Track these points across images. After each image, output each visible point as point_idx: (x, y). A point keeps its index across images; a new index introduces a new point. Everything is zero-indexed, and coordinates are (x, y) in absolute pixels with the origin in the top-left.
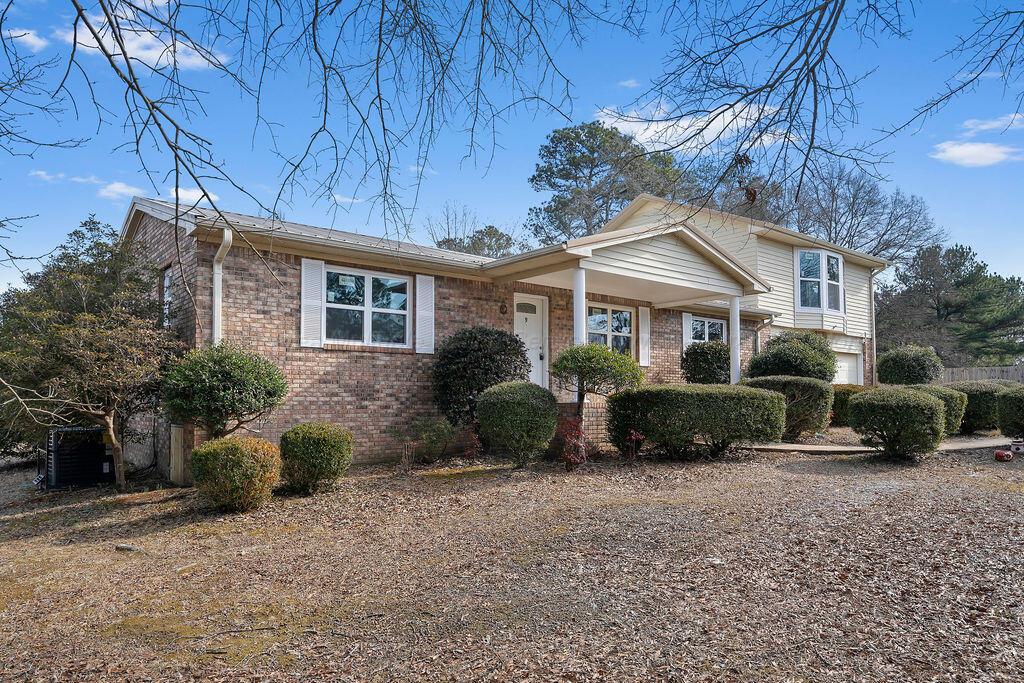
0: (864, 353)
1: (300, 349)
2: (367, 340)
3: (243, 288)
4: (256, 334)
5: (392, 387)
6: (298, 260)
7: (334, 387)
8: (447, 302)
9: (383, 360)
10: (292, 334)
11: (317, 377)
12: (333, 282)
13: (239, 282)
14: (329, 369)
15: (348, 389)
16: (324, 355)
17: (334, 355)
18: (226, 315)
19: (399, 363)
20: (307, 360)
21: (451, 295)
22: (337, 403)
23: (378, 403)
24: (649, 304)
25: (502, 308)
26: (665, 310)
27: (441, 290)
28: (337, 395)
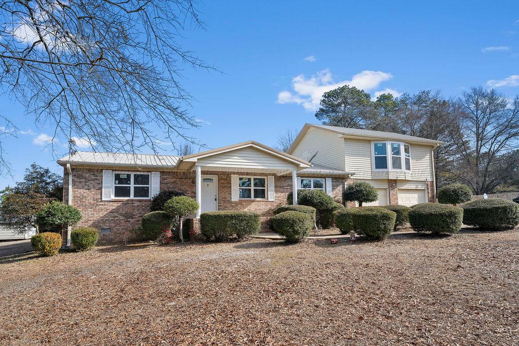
0: (428, 189)
1: (102, 201)
2: (132, 197)
3: (81, 182)
4: (85, 197)
5: (141, 214)
6: (102, 171)
7: (116, 214)
8: (166, 181)
9: (137, 204)
10: (99, 196)
11: (109, 211)
12: (117, 177)
13: (79, 180)
14: (114, 208)
15: (121, 215)
16: (111, 203)
17: (116, 203)
18: (74, 191)
19: (144, 205)
20: (105, 205)
21: (168, 178)
22: (118, 220)
23: (135, 219)
24: (274, 175)
25: (192, 181)
26: (283, 177)
27: (163, 177)
28: (117, 217)
